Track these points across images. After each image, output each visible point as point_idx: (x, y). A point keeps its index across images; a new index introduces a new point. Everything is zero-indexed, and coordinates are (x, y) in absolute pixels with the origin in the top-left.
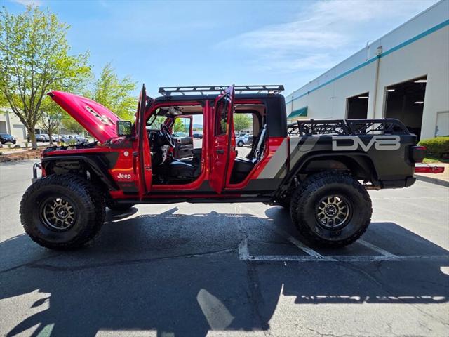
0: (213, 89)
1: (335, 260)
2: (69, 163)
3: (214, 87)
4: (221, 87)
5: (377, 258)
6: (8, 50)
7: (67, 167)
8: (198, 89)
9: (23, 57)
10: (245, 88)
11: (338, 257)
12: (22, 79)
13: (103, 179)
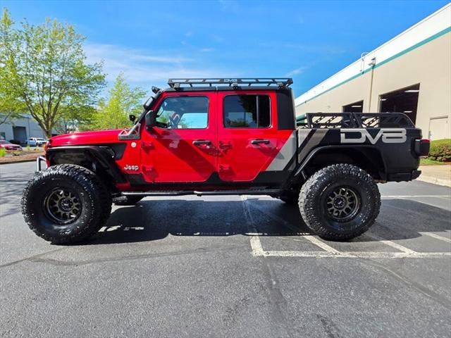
0: (222, 81)
1: (353, 256)
2: (74, 154)
3: (223, 79)
4: (231, 79)
5: (397, 255)
6: (27, 59)
7: (73, 159)
8: (207, 81)
9: (42, 65)
10: (255, 81)
11: (357, 253)
12: (41, 86)
13: (110, 172)
